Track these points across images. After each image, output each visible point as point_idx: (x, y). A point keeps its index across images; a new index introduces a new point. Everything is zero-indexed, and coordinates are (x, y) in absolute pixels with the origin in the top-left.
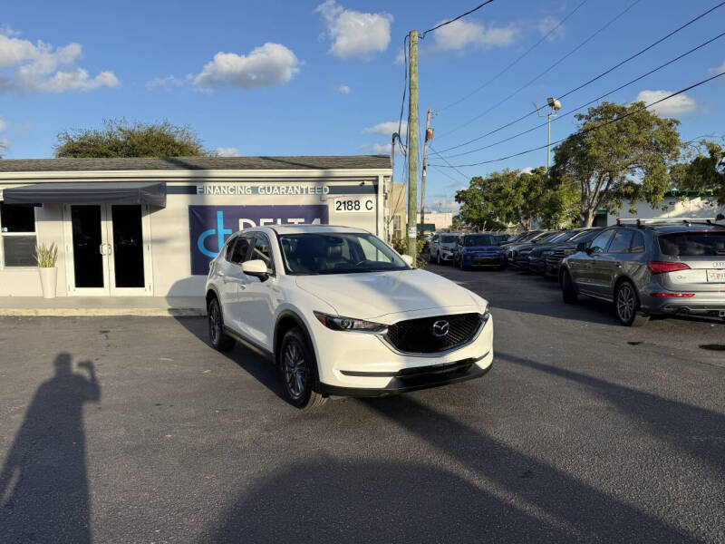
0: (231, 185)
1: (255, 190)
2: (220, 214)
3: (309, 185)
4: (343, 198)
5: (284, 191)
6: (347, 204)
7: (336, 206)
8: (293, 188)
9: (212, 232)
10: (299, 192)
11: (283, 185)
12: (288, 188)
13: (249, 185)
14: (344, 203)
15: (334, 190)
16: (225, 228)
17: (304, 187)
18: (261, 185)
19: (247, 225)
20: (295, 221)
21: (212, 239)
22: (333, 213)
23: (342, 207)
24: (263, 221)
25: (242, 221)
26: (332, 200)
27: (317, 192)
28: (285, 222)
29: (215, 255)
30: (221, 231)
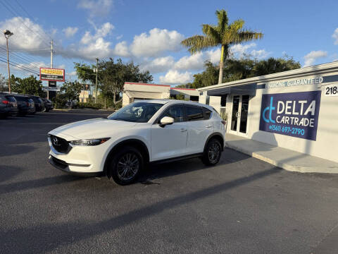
0: (277, 82)
1: (286, 84)
2: (272, 98)
3: (311, 78)
4: (331, 85)
5: (299, 83)
6: (334, 90)
7: (326, 91)
8: (303, 80)
9: (268, 108)
10: (306, 83)
11: (298, 79)
12: (301, 80)
13: (283, 81)
14: (331, 89)
15: (327, 80)
16: (273, 106)
17: (309, 79)
18: (289, 80)
19: (281, 105)
20: (302, 102)
21: (267, 112)
22: (324, 97)
23: (330, 92)
24: (288, 102)
25: (279, 102)
26: (324, 87)
27: (316, 82)
28: (297, 103)
29: (268, 121)
30: (271, 108)
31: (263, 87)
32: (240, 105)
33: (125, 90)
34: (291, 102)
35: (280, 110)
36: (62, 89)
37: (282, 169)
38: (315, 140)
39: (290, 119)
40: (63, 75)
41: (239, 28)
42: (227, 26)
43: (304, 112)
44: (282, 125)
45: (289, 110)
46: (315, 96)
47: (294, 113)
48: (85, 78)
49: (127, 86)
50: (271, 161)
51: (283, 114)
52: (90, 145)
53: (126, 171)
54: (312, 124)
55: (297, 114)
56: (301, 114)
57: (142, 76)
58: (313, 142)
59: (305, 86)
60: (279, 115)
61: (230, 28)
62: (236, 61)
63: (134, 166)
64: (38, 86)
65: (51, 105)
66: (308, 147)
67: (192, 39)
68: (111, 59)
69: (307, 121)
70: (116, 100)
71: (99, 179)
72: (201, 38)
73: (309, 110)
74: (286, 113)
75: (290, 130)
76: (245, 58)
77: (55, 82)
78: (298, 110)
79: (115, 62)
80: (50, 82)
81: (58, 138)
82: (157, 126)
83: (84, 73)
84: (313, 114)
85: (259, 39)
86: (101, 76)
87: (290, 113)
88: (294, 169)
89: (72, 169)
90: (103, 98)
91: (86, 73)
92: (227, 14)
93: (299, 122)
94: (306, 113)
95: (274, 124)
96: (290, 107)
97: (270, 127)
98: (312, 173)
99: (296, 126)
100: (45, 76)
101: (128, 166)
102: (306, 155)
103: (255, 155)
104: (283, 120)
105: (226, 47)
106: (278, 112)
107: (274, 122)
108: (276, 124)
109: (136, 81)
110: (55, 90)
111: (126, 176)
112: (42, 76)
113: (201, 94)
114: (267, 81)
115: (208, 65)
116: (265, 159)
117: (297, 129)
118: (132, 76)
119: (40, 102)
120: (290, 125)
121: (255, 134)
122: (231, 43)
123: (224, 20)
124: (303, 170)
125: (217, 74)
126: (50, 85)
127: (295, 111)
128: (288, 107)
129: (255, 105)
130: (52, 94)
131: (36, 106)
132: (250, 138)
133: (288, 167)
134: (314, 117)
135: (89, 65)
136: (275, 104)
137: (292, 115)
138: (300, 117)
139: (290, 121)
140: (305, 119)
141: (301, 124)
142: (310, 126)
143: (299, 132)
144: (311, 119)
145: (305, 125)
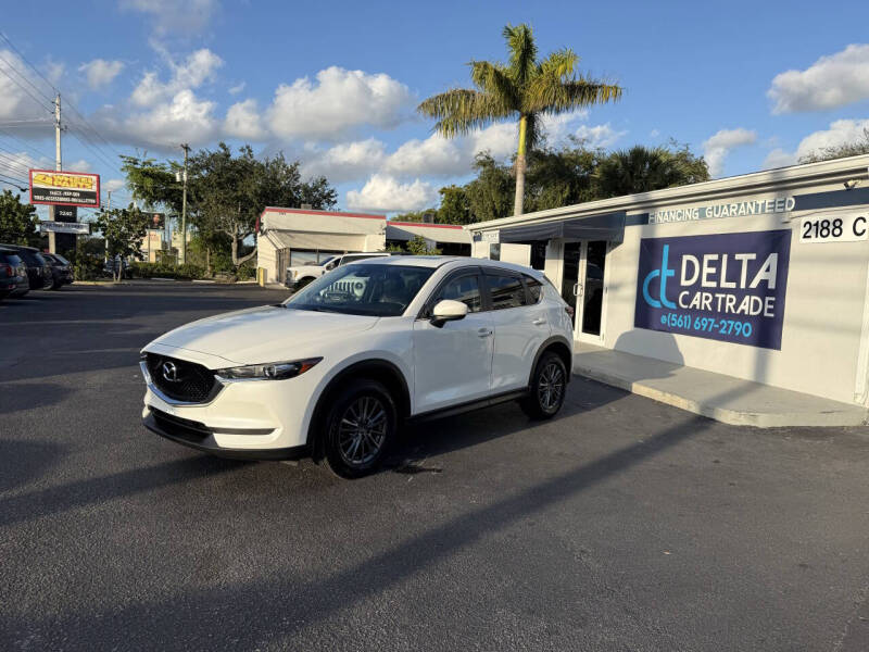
0: (679, 208)
1: (702, 212)
2: (666, 249)
3: (766, 199)
4: (817, 216)
5: (734, 210)
6: (822, 228)
7: (804, 230)
8: (746, 204)
9: (656, 273)
10: (753, 211)
11: (733, 202)
12: (739, 205)
13: (696, 206)
14: (817, 224)
15: (804, 203)
16: (669, 268)
17: (760, 202)
18: (709, 205)
19: (690, 264)
20: (744, 258)
21: (655, 283)
22: (798, 244)
23: (813, 233)
24: (707, 258)
25: (686, 258)
26: (798, 221)
27: (778, 208)
28: (731, 260)
29: (656, 304)
30: (665, 272)
31: (643, 220)
32: (583, 265)
33: (265, 228)
34: (715, 257)
35: (689, 277)
36: (93, 226)
37: (713, 420)
38: (779, 348)
39: (715, 300)
40: (94, 189)
41: (564, 72)
42: (532, 68)
43: (749, 280)
44: (695, 312)
45: (710, 277)
46: (776, 242)
47: (724, 284)
48: (152, 197)
49: (271, 217)
50: (682, 403)
51: (697, 287)
52: (272, 377)
53: (357, 442)
54: (770, 311)
55: (733, 285)
56: (743, 286)
57: (307, 191)
58: (774, 353)
59: (752, 218)
60: (686, 288)
61: (540, 71)
62: (552, 155)
63: (376, 428)
64: (26, 220)
65: (67, 272)
66: (761, 367)
67: (445, 98)
68: (222, 146)
69: (756, 302)
70: (240, 255)
71: (294, 464)
72: (468, 95)
73: (761, 275)
74: (705, 284)
75: (716, 325)
76: (572, 148)
77: (73, 209)
78: (733, 276)
79: (236, 155)
80: (58, 208)
81: (178, 362)
82: (425, 324)
83: (149, 183)
84: (772, 285)
85: (611, 100)
86: (196, 193)
87: (713, 284)
88: (743, 421)
89: (223, 441)
90: (203, 248)
91: (155, 184)
92: (532, 35)
93: (736, 307)
94: (754, 285)
95: (673, 311)
96: (713, 270)
97: (664, 319)
98: (783, 428)
99: (730, 316)
100: (46, 192)
101: (363, 429)
102: (756, 385)
103: (639, 389)
104: (695, 302)
105: (531, 120)
106: (684, 283)
107: (673, 306)
108: (679, 311)
109: (292, 203)
110: (74, 230)
111: (359, 456)
112: (36, 191)
113: (477, 238)
114: (652, 205)
115: (483, 164)
116: (667, 399)
117: (732, 323)
118: (281, 190)
119: (38, 263)
120: (716, 313)
121: (624, 338)
122: (544, 109)
123: (527, 51)
124: (763, 422)
125: (507, 186)
126: (58, 218)
127: (727, 281)
128: (707, 270)
129: (621, 266)
130: (65, 241)
131: (31, 273)
132: (611, 347)
133: (729, 417)
134: (774, 293)
135: (162, 162)
136: (675, 263)
137: (719, 290)
138: (740, 294)
139: (714, 303)
140: (753, 298)
141: (743, 311)
142: (766, 314)
143: (739, 330)
144: (767, 299)
145: (752, 313)
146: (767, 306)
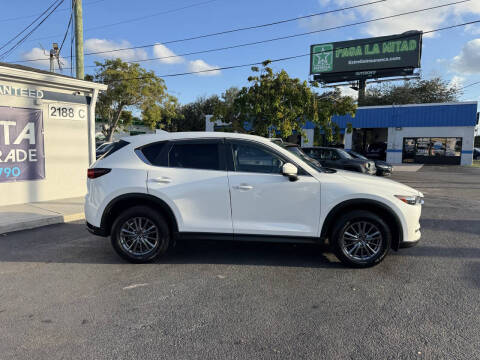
3: (23, 87)
4: (58, 104)
6: (63, 112)
7: (51, 111)
8: (2, 86)
10: (10, 92)
14: (59, 109)
17: (16, 88)
20: (7, 124)
23: (57, 113)
43: (12, 139)
54: (33, 158)
56: (7, 143)
58: (40, 182)
66: (33, 192)
69: (21, 153)
73: (22, 136)
84: (32, 142)
93: (4, 158)
94: (18, 142)
134: (33, 147)
138: (5, 149)
140: (18, 151)
141: (10, 160)
142: (31, 160)
143: (9, 173)
144: (30, 151)
145: (18, 160)
146: (30, 155)
